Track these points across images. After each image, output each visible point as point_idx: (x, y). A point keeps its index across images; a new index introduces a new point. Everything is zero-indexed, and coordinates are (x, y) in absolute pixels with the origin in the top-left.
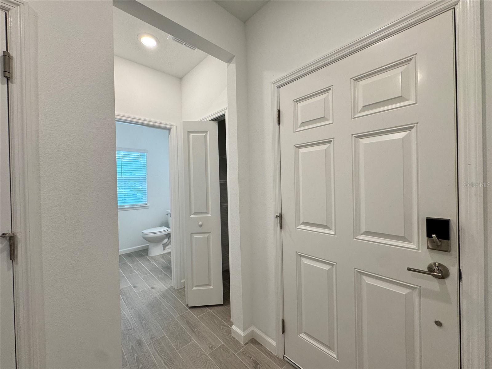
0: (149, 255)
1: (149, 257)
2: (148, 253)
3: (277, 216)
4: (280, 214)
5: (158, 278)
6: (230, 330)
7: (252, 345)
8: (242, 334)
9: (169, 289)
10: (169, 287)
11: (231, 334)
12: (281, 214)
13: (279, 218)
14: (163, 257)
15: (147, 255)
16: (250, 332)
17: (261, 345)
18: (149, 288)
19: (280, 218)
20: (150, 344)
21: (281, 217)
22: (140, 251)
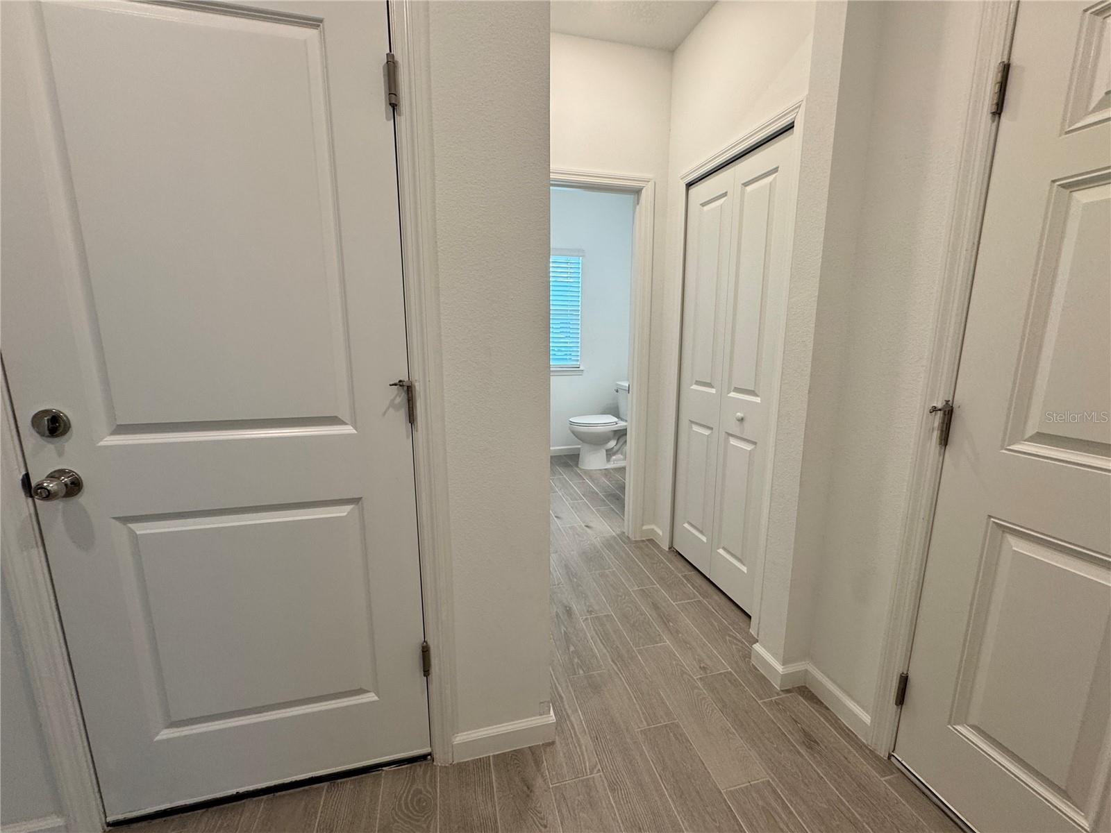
0: (579, 466)
1: (581, 469)
2: (579, 463)
3: (934, 410)
4: (947, 404)
5: (598, 511)
6: (749, 652)
7: (802, 699)
8: (780, 668)
9: (618, 535)
10: (618, 532)
11: (750, 658)
12: (950, 403)
13: (940, 414)
14: (606, 475)
15: (577, 465)
16: (800, 671)
17: (828, 709)
18: (581, 525)
19: (944, 414)
20: (586, 619)
21: (948, 414)
22: (565, 455)
